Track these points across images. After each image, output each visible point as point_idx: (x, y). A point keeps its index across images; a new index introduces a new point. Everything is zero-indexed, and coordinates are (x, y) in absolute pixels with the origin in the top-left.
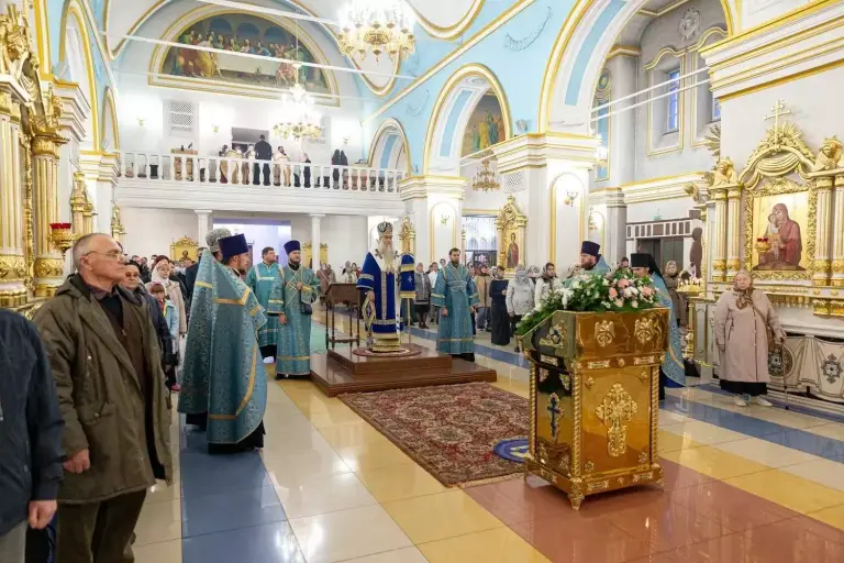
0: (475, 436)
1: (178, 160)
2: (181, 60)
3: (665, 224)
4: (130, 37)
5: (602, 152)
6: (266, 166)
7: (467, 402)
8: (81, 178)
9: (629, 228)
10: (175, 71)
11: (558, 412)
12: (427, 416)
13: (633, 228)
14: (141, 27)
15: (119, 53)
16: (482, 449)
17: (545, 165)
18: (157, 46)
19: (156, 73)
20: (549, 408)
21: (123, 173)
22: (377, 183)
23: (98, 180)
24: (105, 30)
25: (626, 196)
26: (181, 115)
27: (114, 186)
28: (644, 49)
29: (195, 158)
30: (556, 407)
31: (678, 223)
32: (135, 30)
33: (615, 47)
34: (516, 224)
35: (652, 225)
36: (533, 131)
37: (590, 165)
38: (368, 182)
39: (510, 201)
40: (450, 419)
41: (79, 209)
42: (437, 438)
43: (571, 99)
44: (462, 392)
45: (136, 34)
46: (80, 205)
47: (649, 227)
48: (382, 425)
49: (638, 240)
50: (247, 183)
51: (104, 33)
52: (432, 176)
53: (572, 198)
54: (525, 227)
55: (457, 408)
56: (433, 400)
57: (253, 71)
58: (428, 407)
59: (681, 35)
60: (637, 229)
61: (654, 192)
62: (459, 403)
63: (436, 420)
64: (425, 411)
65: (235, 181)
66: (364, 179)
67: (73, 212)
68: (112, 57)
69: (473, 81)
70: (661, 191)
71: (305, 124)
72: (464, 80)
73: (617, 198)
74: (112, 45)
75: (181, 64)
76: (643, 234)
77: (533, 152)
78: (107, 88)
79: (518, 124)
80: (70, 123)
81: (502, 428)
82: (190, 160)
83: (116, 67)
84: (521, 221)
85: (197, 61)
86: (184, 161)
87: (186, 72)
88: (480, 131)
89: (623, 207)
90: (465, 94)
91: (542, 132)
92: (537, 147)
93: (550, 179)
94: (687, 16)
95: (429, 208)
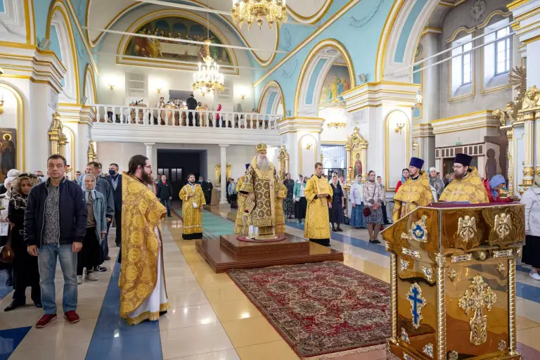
0: (328, 309)
1: (134, 110)
2: (137, 48)
3: (463, 147)
4: (107, 31)
5: (419, 98)
7: (323, 278)
8: (58, 118)
9: (437, 151)
10: (133, 54)
11: (421, 302)
12: (292, 289)
13: (440, 151)
14: (114, 24)
15: (98, 42)
16: (334, 321)
17: (381, 105)
18: (124, 36)
19: (121, 55)
20: (410, 297)
21: (98, 119)
22: (264, 123)
23: (79, 123)
24: (86, 26)
25: (434, 129)
26: (137, 83)
27: (90, 127)
28: (445, 29)
29: (144, 109)
30: (419, 297)
31: (473, 146)
32: (110, 26)
33: (426, 28)
34: (360, 148)
35: (454, 148)
36: (372, 80)
37: (413, 104)
38: (258, 123)
39: (355, 131)
40: (309, 293)
41: (54, 138)
42: (297, 310)
43: (399, 58)
44: (319, 269)
45: (110, 29)
46: (55, 135)
47: (452, 150)
48: (255, 298)
49: (444, 159)
50: (179, 125)
51: (85, 28)
52: (301, 118)
53: (401, 128)
54: (366, 149)
55: (316, 283)
56: (297, 276)
57: (183, 53)
58: (293, 282)
59: (472, 18)
60: (443, 151)
61: (456, 125)
62: (317, 279)
63: (298, 293)
64: (290, 285)
65: (170, 124)
66: (255, 121)
67: (50, 140)
68: (93, 46)
69: (328, 51)
70: (461, 124)
71: (213, 82)
72: (321, 51)
73: (428, 131)
74: (92, 37)
75: (138, 48)
76: (447, 155)
77: (372, 96)
78: (87, 65)
79: (360, 77)
80: (49, 79)
81: (350, 302)
82: (141, 111)
83: (95, 51)
84: (364, 145)
85: (147, 48)
86: (137, 111)
87: (140, 54)
88: (332, 89)
89: (432, 137)
90: (322, 61)
91: (378, 81)
92: (375, 92)
93: (384, 114)
94: (476, 4)
95: (298, 139)
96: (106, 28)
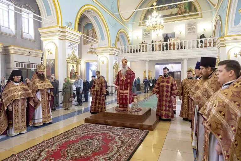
1: (143, 46)
4: (137, 10)
6: (167, 44)
14: (140, 6)
26: (147, 33)
45: (138, 9)
52: (229, 36)
57: (170, 14)
95: (227, 51)
96: (136, 9)
